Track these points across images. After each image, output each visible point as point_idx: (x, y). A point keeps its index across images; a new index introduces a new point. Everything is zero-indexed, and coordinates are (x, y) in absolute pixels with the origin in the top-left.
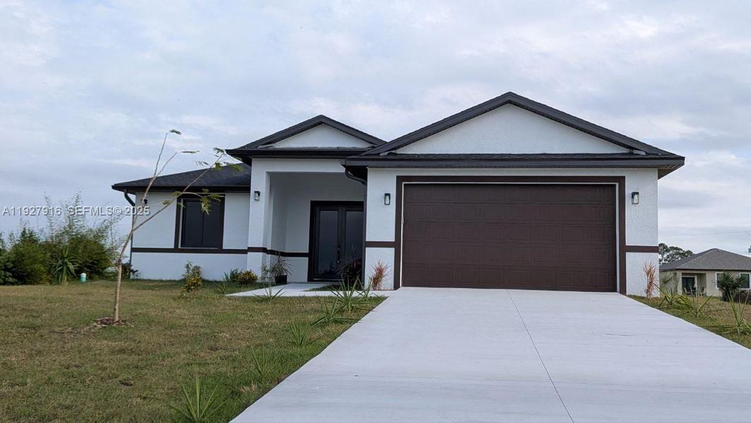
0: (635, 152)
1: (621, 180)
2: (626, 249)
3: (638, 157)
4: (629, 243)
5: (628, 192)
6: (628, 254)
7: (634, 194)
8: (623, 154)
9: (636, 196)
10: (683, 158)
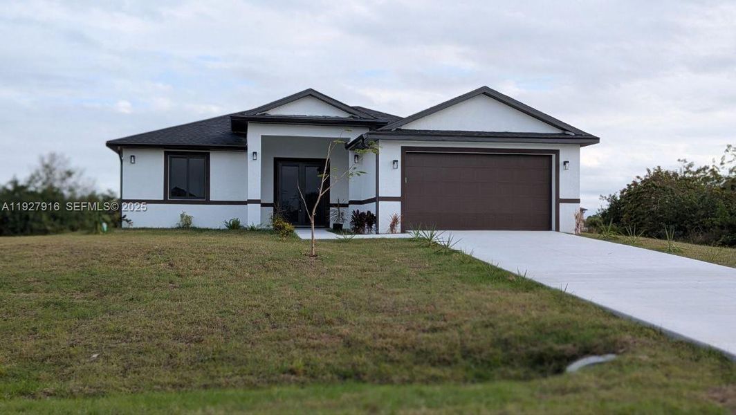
0: (567, 133)
1: (557, 152)
2: (559, 201)
3: (568, 137)
4: (561, 197)
5: (561, 161)
6: (561, 205)
7: (565, 163)
8: (559, 134)
9: (567, 164)
10: (598, 139)
